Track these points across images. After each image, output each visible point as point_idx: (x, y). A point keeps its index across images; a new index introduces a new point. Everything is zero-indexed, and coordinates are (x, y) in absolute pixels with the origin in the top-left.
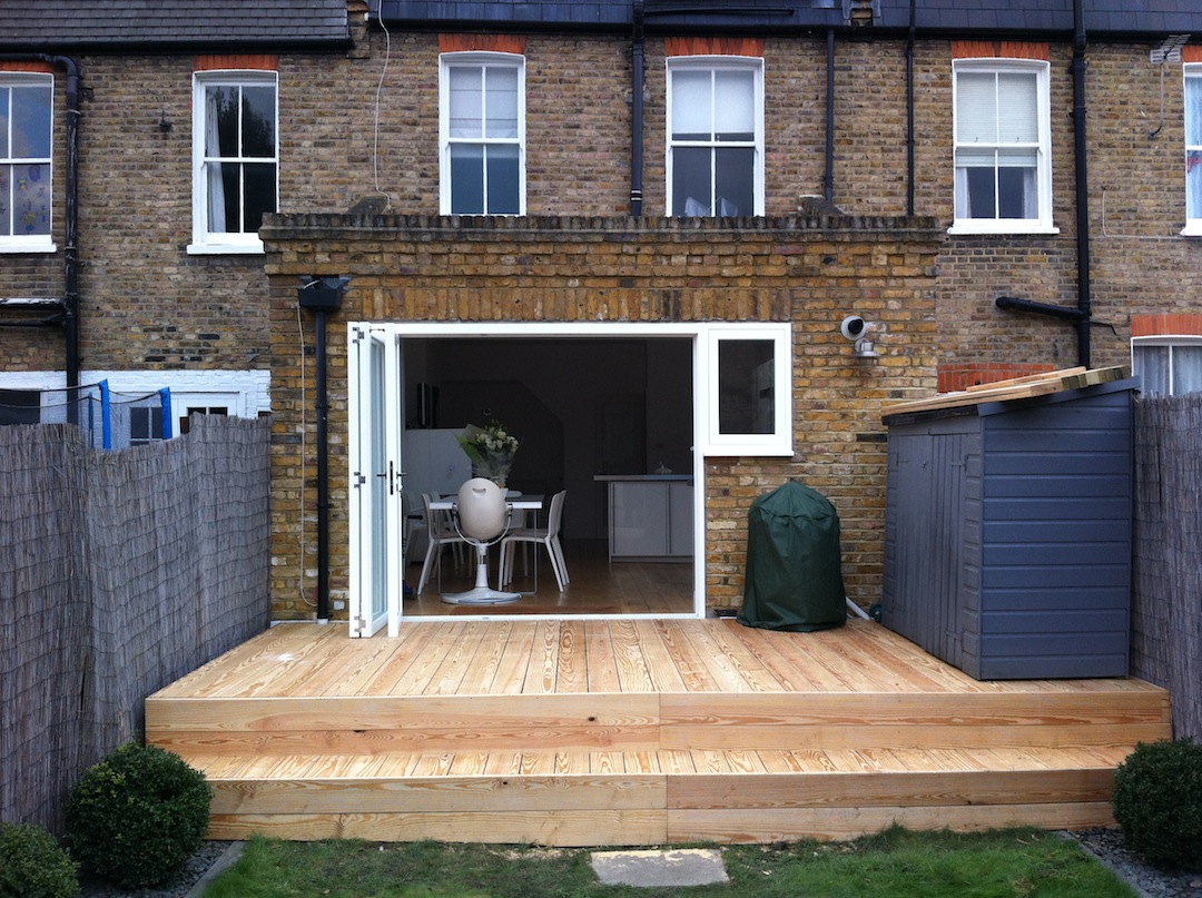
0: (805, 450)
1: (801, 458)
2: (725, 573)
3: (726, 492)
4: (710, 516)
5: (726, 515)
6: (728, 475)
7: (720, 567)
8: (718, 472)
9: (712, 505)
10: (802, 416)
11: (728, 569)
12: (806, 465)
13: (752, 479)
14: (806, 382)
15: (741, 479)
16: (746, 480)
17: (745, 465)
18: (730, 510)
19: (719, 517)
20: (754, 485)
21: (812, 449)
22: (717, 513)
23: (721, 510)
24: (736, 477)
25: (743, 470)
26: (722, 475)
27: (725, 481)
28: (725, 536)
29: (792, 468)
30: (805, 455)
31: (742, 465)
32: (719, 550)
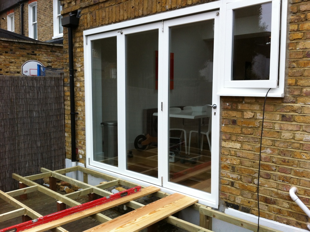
0: (296, 93)
1: (292, 99)
2: (232, 178)
3: (234, 122)
4: (224, 137)
5: (234, 138)
6: (237, 110)
7: (229, 174)
8: (230, 107)
9: (225, 131)
10: (295, 64)
11: (235, 176)
12: (296, 105)
13: (253, 114)
14: (299, 35)
15: (245, 113)
16: (249, 115)
17: (248, 103)
18: (237, 135)
19: (229, 139)
20: (254, 118)
21: (301, 92)
22: (228, 136)
23: (231, 134)
24: (242, 111)
25: (246, 106)
26: (232, 109)
27: (234, 114)
28: (233, 153)
29: (284, 107)
30: (295, 96)
31: (246, 103)
32: (228, 162)
